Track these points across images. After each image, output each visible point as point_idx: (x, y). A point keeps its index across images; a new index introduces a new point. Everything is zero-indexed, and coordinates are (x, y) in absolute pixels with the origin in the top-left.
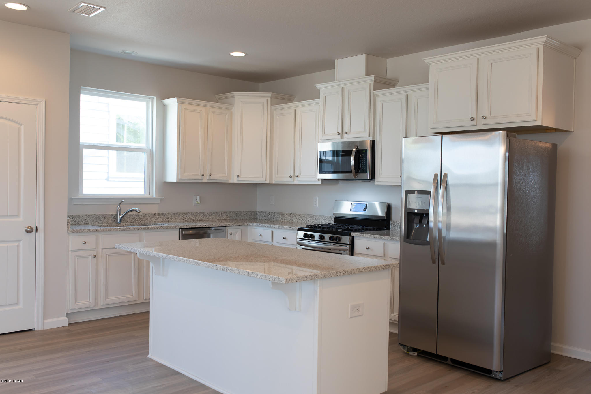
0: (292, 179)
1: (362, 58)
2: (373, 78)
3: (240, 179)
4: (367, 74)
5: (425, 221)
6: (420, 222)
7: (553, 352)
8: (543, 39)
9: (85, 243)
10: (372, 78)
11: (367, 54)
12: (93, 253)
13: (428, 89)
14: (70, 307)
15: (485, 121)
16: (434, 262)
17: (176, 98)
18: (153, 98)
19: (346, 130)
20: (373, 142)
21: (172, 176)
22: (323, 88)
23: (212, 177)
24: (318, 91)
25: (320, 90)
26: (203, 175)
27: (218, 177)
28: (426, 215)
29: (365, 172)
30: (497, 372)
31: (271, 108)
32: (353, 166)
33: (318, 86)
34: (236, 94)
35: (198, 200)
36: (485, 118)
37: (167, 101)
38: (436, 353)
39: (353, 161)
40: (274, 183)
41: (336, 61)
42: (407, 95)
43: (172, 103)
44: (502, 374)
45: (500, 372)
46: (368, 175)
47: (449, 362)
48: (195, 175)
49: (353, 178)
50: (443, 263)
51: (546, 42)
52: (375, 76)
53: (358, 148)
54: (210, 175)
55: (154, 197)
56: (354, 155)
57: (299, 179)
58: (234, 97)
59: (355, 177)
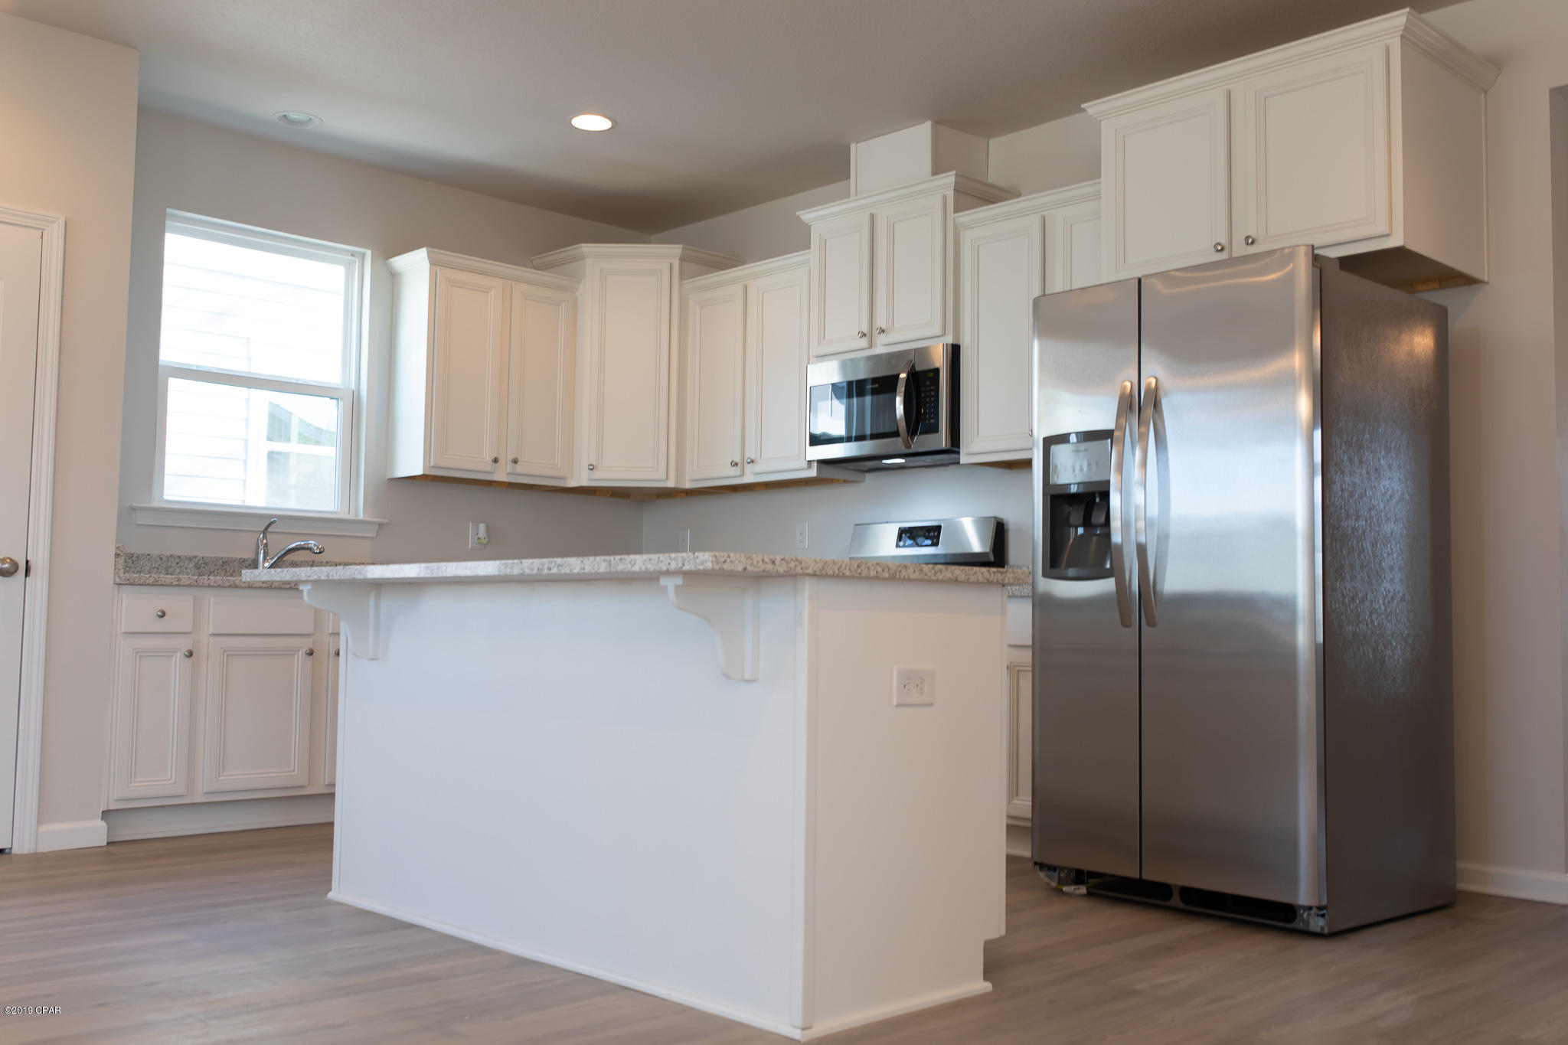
0: (737, 471)
1: (922, 133)
2: (953, 179)
3: (596, 474)
4: (937, 170)
5: (1098, 518)
6: (1087, 523)
7: (1461, 886)
8: (1399, 20)
9: (163, 615)
10: (949, 179)
11: (937, 122)
12: (185, 644)
13: (1097, 196)
14: (112, 795)
15: (1252, 250)
16: (1125, 623)
17: (425, 249)
18: (363, 255)
19: (881, 322)
20: (955, 351)
21: (411, 462)
22: (819, 220)
23: (519, 468)
24: (807, 229)
25: (810, 226)
26: (496, 461)
27: (536, 468)
28: (1100, 500)
29: (934, 429)
30: (1310, 908)
31: (681, 285)
32: (901, 419)
33: (806, 215)
34: (586, 248)
35: (482, 532)
36: (1252, 243)
37: (401, 262)
38: (1137, 876)
39: (902, 407)
40: (688, 485)
41: (853, 147)
42: (1044, 219)
43: (415, 265)
44: (1323, 916)
45: (1320, 908)
46: (942, 439)
47: (1176, 901)
48: (474, 461)
49: (903, 449)
50: (1152, 623)
51: (1406, 29)
52: (956, 175)
53: (913, 366)
54: (515, 461)
55: (361, 517)
56: (903, 389)
57: (758, 468)
58: (581, 258)
59: (908, 446)
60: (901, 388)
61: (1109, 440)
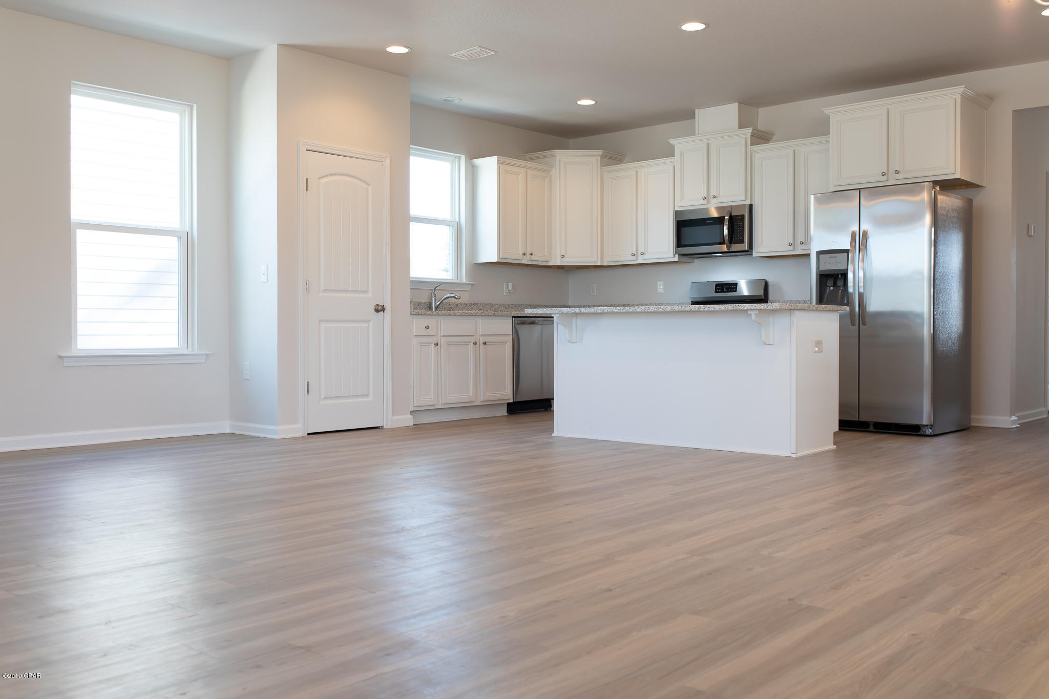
0: (634, 258)
1: (734, 107)
2: (751, 131)
3: (565, 260)
4: (741, 126)
5: (840, 283)
6: (835, 285)
8: (960, 89)
9: (427, 327)
10: (749, 131)
11: (740, 103)
12: (434, 340)
15: (898, 176)
16: (853, 324)
17: (497, 156)
18: (460, 157)
19: (713, 192)
20: (751, 206)
21: (489, 255)
22: (679, 144)
23: (533, 258)
24: (672, 148)
25: (674, 146)
26: (524, 254)
27: (538, 258)
28: (841, 276)
29: (742, 242)
30: (928, 425)
31: (601, 169)
32: (726, 235)
33: (672, 142)
34: (557, 152)
35: (510, 287)
36: (898, 173)
37: (482, 162)
38: (857, 420)
39: (727, 231)
40: (605, 264)
41: (696, 111)
42: (794, 151)
43: (490, 163)
44: (931, 428)
45: (931, 425)
46: (746, 246)
47: (871, 428)
48: (516, 256)
49: (726, 250)
50: (864, 324)
51: (963, 93)
52: (753, 129)
53: (731, 214)
54: (531, 254)
55: (464, 281)
56: (727, 223)
57: (645, 257)
58: (555, 156)
59: (728, 248)
60: (726, 223)
61: (846, 254)
